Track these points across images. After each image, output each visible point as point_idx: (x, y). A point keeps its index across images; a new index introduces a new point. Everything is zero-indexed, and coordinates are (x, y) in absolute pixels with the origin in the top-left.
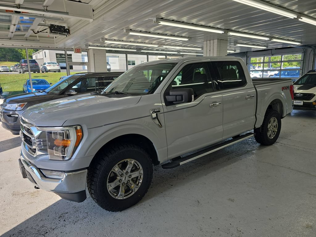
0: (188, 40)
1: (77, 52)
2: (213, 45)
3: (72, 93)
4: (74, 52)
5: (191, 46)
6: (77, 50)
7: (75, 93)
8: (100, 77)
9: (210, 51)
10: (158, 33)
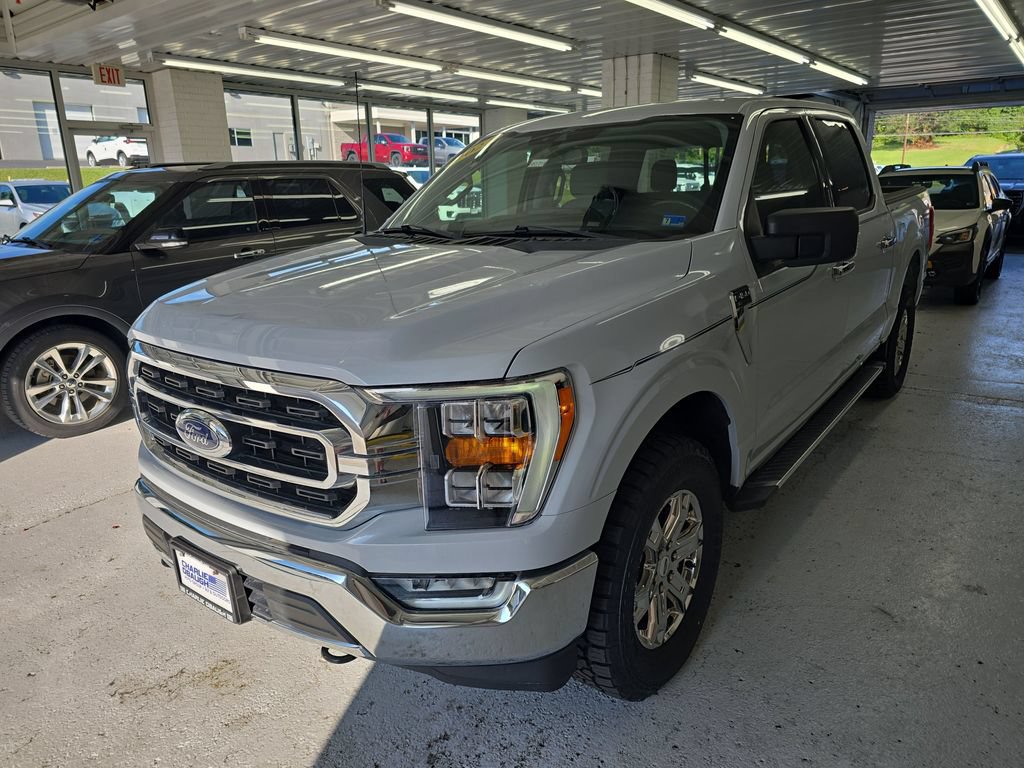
0: (570, 49)
1: (106, 78)
2: (639, 74)
3: (164, 245)
4: (92, 82)
5: (543, 76)
6: (104, 72)
7: (177, 244)
8: (257, 180)
9: (626, 93)
10: (483, 14)
